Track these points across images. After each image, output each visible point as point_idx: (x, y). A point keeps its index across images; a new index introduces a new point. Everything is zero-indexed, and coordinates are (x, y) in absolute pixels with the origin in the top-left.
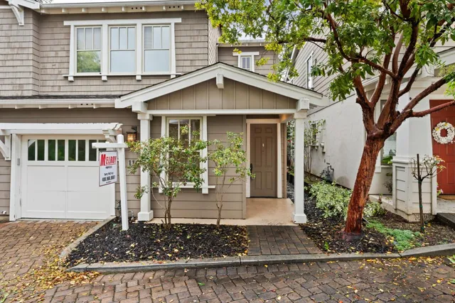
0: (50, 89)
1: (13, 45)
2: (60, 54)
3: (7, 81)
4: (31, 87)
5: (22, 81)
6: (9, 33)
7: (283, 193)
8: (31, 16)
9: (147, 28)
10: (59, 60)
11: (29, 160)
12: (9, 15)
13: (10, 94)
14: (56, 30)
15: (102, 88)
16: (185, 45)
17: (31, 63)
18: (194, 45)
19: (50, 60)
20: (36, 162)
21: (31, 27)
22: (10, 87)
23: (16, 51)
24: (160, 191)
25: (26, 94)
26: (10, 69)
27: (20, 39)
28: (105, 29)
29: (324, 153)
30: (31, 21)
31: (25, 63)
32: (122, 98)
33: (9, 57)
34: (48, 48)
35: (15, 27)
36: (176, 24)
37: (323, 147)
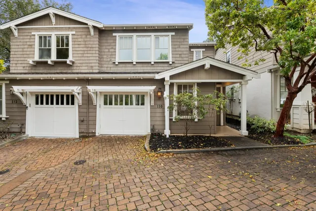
0: (105, 69)
1: (87, 46)
2: (111, 50)
3: (84, 65)
4: (97, 68)
5: (92, 65)
6: (86, 39)
7: (224, 123)
8: (97, 31)
9: (157, 37)
10: (110, 53)
11: (104, 104)
12: (87, 30)
13: (86, 71)
14: (109, 38)
15: (133, 68)
16: (176, 46)
17: (97, 55)
18: (181, 46)
19: (106, 53)
20: (108, 106)
21: (97, 36)
22: (86, 68)
23: (89, 49)
24: (174, 120)
25: (95, 71)
26: (86, 58)
27: (91, 43)
28: (135, 37)
29: (240, 103)
30: (97, 33)
31: (94, 55)
32: (159, 74)
33: (86, 52)
34: (104, 47)
35: (88, 37)
36: (172, 35)
37: (240, 100)
